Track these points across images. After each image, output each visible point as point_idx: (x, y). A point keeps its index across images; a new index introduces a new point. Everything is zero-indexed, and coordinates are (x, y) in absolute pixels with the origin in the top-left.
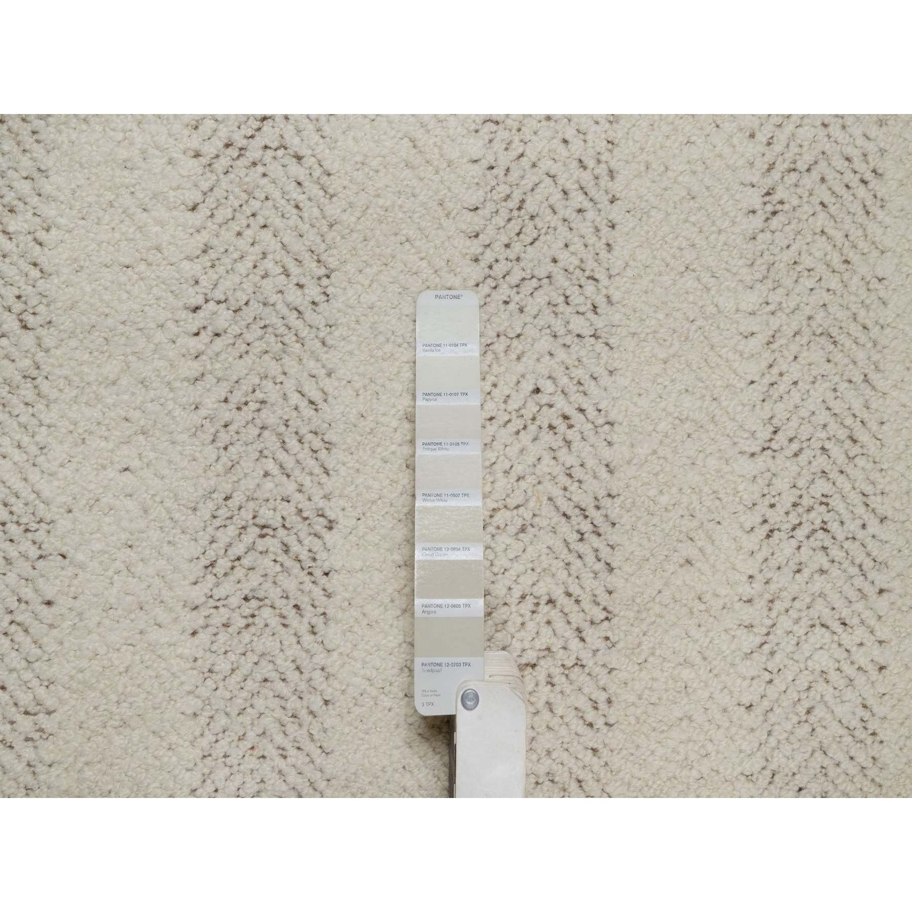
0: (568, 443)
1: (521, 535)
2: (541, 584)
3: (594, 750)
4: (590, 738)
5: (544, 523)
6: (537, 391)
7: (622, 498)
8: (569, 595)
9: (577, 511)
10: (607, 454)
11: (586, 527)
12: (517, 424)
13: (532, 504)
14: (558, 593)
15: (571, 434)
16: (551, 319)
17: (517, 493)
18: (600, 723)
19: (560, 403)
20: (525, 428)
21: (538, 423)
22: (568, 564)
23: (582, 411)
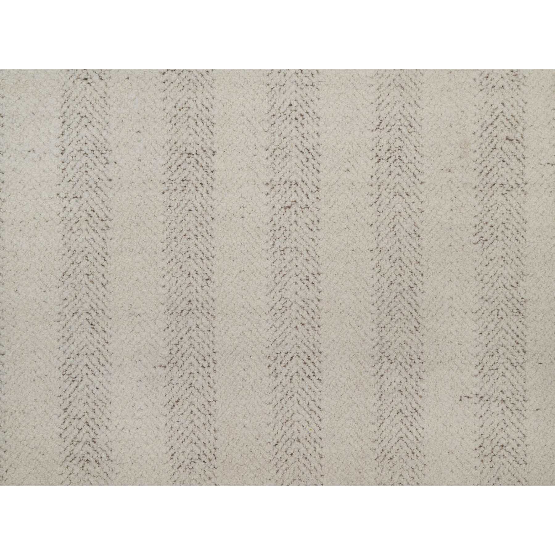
0: (302, 125)
1: (285, 159)
2: (292, 177)
3: (313, 240)
4: (311, 234)
5: (293, 155)
6: (291, 105)
7: (323, 146)
8: (303, 182)
9: (306, 150)
10: (317, 129)
11: (309, 156)
12: (283, 117)
13: (289, 147)
14: (299, 180)
15: (303, 122)
16: (296, 79)
17: (283, 143)
18: (315, 229)
19: (300, 110)
20: (286, 119)
21: (291, 117)
22: (303, 170)
23: (307, 113)
